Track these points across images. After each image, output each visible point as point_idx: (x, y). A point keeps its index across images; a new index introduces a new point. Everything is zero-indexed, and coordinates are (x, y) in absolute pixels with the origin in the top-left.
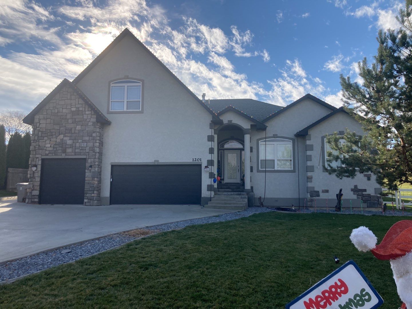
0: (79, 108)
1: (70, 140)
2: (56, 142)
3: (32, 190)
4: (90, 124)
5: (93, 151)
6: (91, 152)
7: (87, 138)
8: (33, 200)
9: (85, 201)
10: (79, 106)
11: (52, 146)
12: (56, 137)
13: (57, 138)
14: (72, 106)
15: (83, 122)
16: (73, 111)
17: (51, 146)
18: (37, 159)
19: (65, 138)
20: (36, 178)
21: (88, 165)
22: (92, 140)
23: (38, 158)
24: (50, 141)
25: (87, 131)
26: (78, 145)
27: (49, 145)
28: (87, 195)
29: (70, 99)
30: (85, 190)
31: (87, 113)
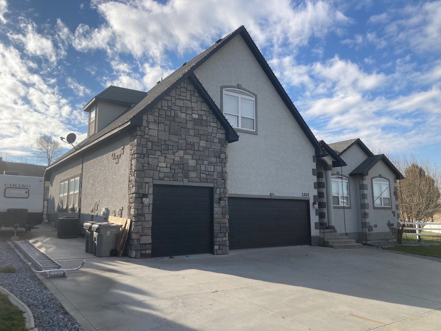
0: (202, 115)
1: (192, 159)
2: (174, 160)
3: (141, 235)
4: (216, 140)
5: (222, 178)
6: (219, 179)
7: (214, 160)
8: (143, 252)
9: (216, 247)
10: (202, 113)
11: (169, 166)
12: (173, 153)
13: (175, 155)
14: (194, 112)
15: (208, 136)
16: (194, 119)
17: (166, 167)
18: (147, 185)
19: (186, 157)
20: (145, 215)
21: (216, 196)
22: (220, 162)
23: (148, 183)
24: (166, 157)
25: (213, 150)
26: (203, 168)
27: (164, 165)
28: (218, 239)
29: (190, 101)
30: (215, 232)
31: (212, 124)
